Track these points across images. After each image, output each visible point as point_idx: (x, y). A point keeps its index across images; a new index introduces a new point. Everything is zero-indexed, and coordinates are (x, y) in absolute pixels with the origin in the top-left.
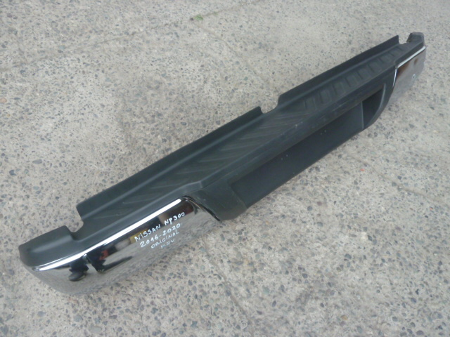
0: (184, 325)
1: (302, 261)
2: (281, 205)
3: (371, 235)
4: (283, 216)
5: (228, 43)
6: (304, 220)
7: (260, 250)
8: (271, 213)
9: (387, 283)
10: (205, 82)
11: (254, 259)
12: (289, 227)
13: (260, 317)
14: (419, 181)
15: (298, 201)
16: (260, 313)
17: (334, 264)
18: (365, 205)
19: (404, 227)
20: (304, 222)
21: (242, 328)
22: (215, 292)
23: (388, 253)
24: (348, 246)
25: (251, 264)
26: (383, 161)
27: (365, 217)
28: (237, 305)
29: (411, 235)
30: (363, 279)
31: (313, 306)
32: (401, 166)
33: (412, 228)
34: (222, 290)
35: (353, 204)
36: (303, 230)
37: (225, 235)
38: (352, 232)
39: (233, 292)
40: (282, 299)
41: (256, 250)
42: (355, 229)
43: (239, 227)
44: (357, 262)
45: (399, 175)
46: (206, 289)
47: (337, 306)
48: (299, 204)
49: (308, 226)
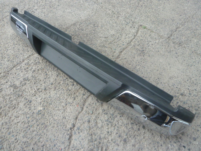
0: (9, 55)
1: (28, 84)
2: (51, 73)
3: (41, 112)
4: (47, 74)
5: (134, 39)
6: (46, 82)
7: (32, 69)
8: (47, 70)
9: (19, 121)
10: (105, 38)
11: (29, 69)
12: (42, 77)
13: (10, 74)
14: (78, 142)
15: (54, 79)
16: (11, 74)
17: (27, 96)
18: (57, 108)
19: (47, 130)
20: (45, 83)
21: (6, 69)
22: (18, 60)
23: (33, 121)
24: (35, 101)
25: (28, 68)
26: (87, 118)
27: (50, 108)
28: (14, 67)
29: (43, 134)
30: (21, 109)
31: (11, 90)
32: (87, 130)
33: (47, 135)
34: (18, 62)
35: (57, 102)
36: (41, 83)
37: (38, 58)
38: (42, 103)
39: (18, 65)
40: (15, 80)
41: (32, 68)
42: (44, 104)
43: (41, 61)
44: (28, 106)
45: (80, 128)
46: (19, 58)
47: (10, 98)
48: (53, 79)
49: (43, 84)
